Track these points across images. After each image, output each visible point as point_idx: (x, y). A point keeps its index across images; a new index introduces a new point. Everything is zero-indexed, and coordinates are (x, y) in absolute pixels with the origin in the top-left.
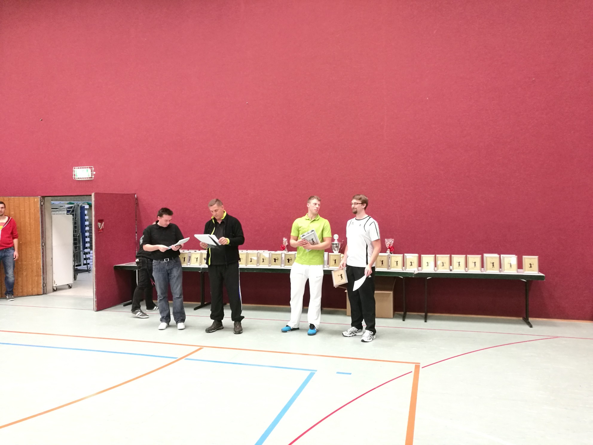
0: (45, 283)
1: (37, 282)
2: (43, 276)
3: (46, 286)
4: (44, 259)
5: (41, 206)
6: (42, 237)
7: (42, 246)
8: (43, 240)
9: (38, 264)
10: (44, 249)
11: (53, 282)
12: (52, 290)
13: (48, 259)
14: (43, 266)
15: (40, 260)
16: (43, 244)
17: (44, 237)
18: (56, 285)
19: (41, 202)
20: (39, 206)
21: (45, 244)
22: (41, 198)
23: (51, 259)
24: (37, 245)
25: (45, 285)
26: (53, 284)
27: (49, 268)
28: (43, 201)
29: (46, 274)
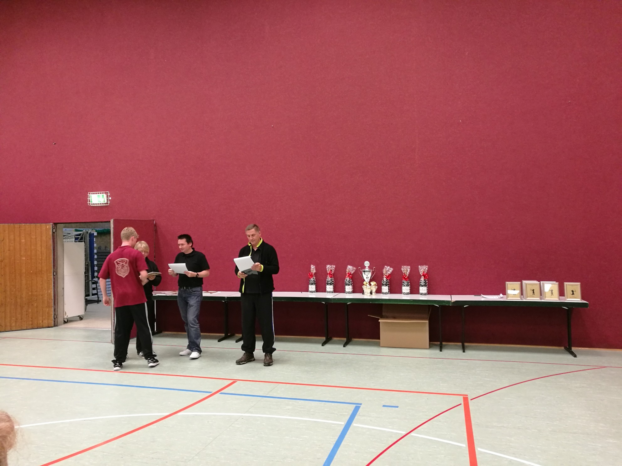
0: (56, 314)
1: (48, 313)
2: (54, 307)
3: (57, 317)
4: (56, 289)
5: (53, 233)
6: (54, 266)
7: (54, 275)
8: (54, 269)
9: (49, 295)
10: (56, 279)
11: (65, 314)
12: (63, 321)
13: (60, 289)
14: (54, 296)
15: (51, 290)
17: (56, 266)
18: (67, 316)
19: (53, 229)
20: (51, 233)
21: (56, 274)
22: (53, 225)
23: (62, 289)
24: (49, 275)
25: (55, 317)
26: (64, 317)
27: (60, 298)
28: (55, 228)
29: (57, 305)
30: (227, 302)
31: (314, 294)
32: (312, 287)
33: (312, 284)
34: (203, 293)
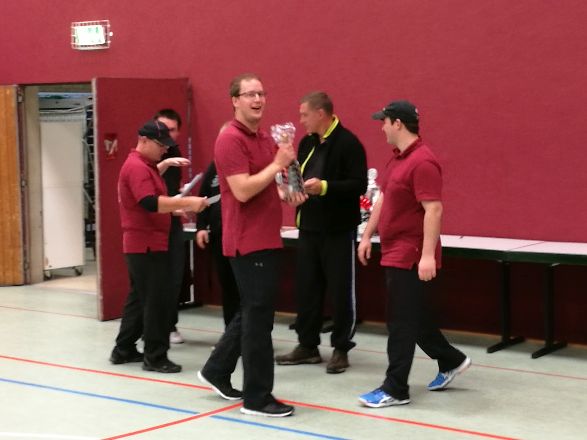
0: (28, 261)
1: (13, 258)
2: (24, 248)
3: (29, 268)
4: (26, 214)
5: (19, 104)
6: (22, 168)
7: (22, 187)
8: (22, 175)
9: (13, 223)
10: (26, 194)
11: (45, 261)
12: (42, 277)
13: (34, 215)
15: (17, 215)
16: (23, 183)
17: (25, 169)
18: (50, 267)
19: (18, 95)
20: (14, 104)
21: (27, 184)
22: (19, 89)
23: (39, 214)
24: (12, 185)
25: (27, 266)
26: (43, 267)
27: (35, 233)
28: (22, 95)
29: (30, 244)
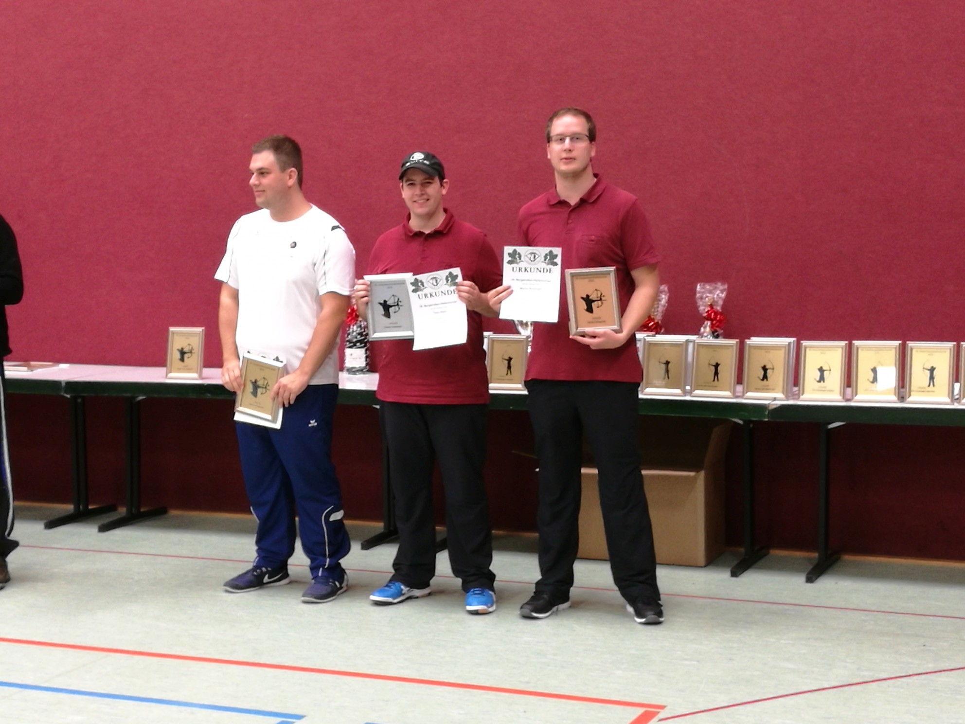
30: (79, 400)
31: (358, 379)
32: (354, 356)
33: (354, 345)
34: (6, 368)
